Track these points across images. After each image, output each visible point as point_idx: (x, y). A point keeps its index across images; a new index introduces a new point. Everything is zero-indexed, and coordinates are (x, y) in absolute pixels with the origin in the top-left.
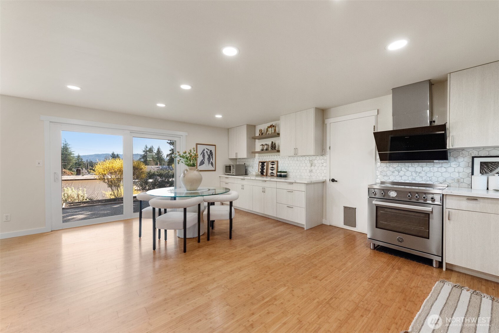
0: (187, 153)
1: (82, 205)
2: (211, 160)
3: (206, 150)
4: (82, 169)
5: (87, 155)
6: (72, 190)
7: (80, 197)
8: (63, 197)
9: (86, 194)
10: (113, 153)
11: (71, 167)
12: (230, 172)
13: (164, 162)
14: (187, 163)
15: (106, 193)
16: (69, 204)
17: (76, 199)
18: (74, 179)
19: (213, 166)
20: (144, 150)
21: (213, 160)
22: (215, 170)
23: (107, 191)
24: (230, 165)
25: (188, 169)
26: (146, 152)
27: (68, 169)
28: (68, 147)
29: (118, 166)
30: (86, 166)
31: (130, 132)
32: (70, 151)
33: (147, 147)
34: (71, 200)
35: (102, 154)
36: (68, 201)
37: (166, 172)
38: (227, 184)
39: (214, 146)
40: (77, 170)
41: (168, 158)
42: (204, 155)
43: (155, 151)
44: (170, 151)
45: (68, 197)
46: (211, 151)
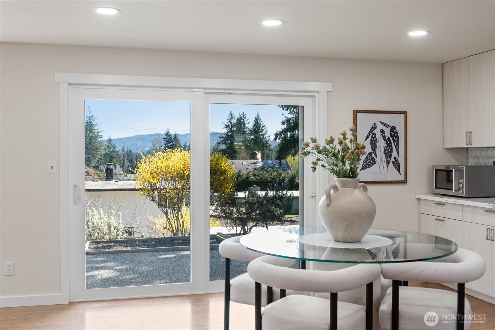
0: (336, 142)
1: (115, 249)
2: (394, 154)
3: (380, 127)
4: (115, 167)
5: (124, 138)
6: (99, 213)
7: (113, 229)
8: (86, 227)
9: (121, 223)
10: (168, 132)
11: (97, 163)
12: (448, 186)
13: (268, 152)
14: (335, 168)
15: (155, 221)
16: (96, 243)
17: (106, 234)
18: (103, 188)
19: (399, 170)
20: (227, 124)
21: (398, 153)
22: (405, 182)
23: (158, 217)
24: (448, 167)
25: (338, 184)
26: (231, 128)
27: (94, 167)
28: (93, 123)
29: (178, 166)
30: (122, 161)
31: (205, 92)
32: (96, 131)
33: (232, 117)
34: (98, 234)
35: (148, 135)
36: (93, 238)
37: (273, 174)
38: (442, 223)
39: (403, 116)
40: (107, 170)
41: (278, 141)
42: (376, 141)
43: (250, 125)
44: (283, 123)
45: (94, 228)
46: (393, 129)
